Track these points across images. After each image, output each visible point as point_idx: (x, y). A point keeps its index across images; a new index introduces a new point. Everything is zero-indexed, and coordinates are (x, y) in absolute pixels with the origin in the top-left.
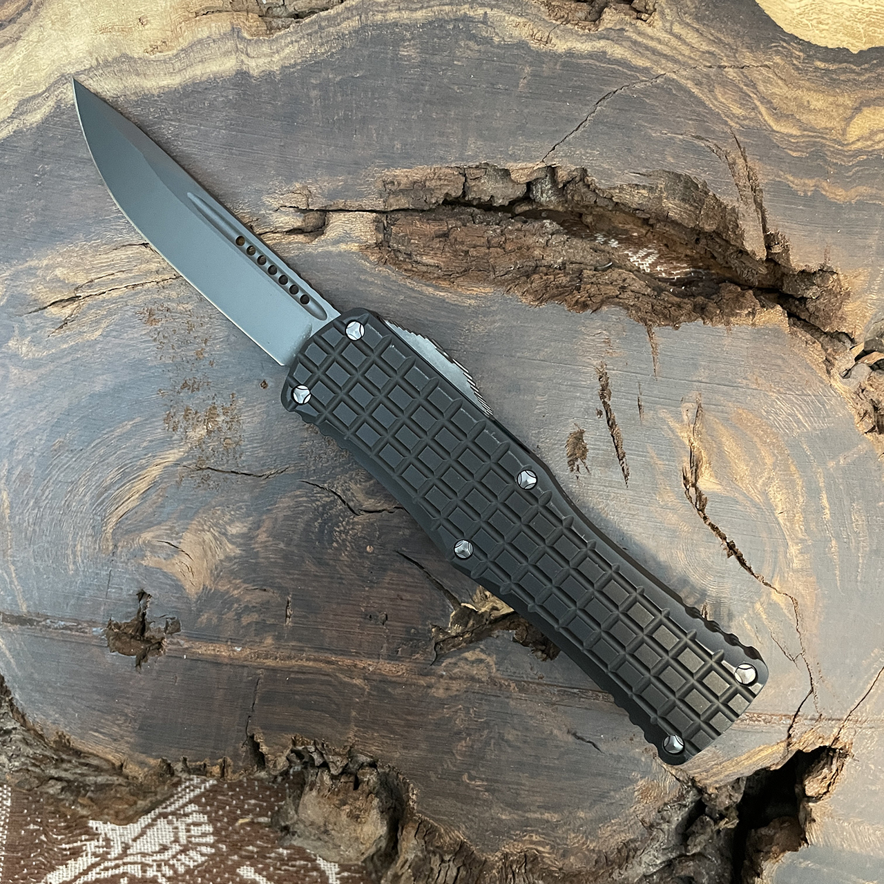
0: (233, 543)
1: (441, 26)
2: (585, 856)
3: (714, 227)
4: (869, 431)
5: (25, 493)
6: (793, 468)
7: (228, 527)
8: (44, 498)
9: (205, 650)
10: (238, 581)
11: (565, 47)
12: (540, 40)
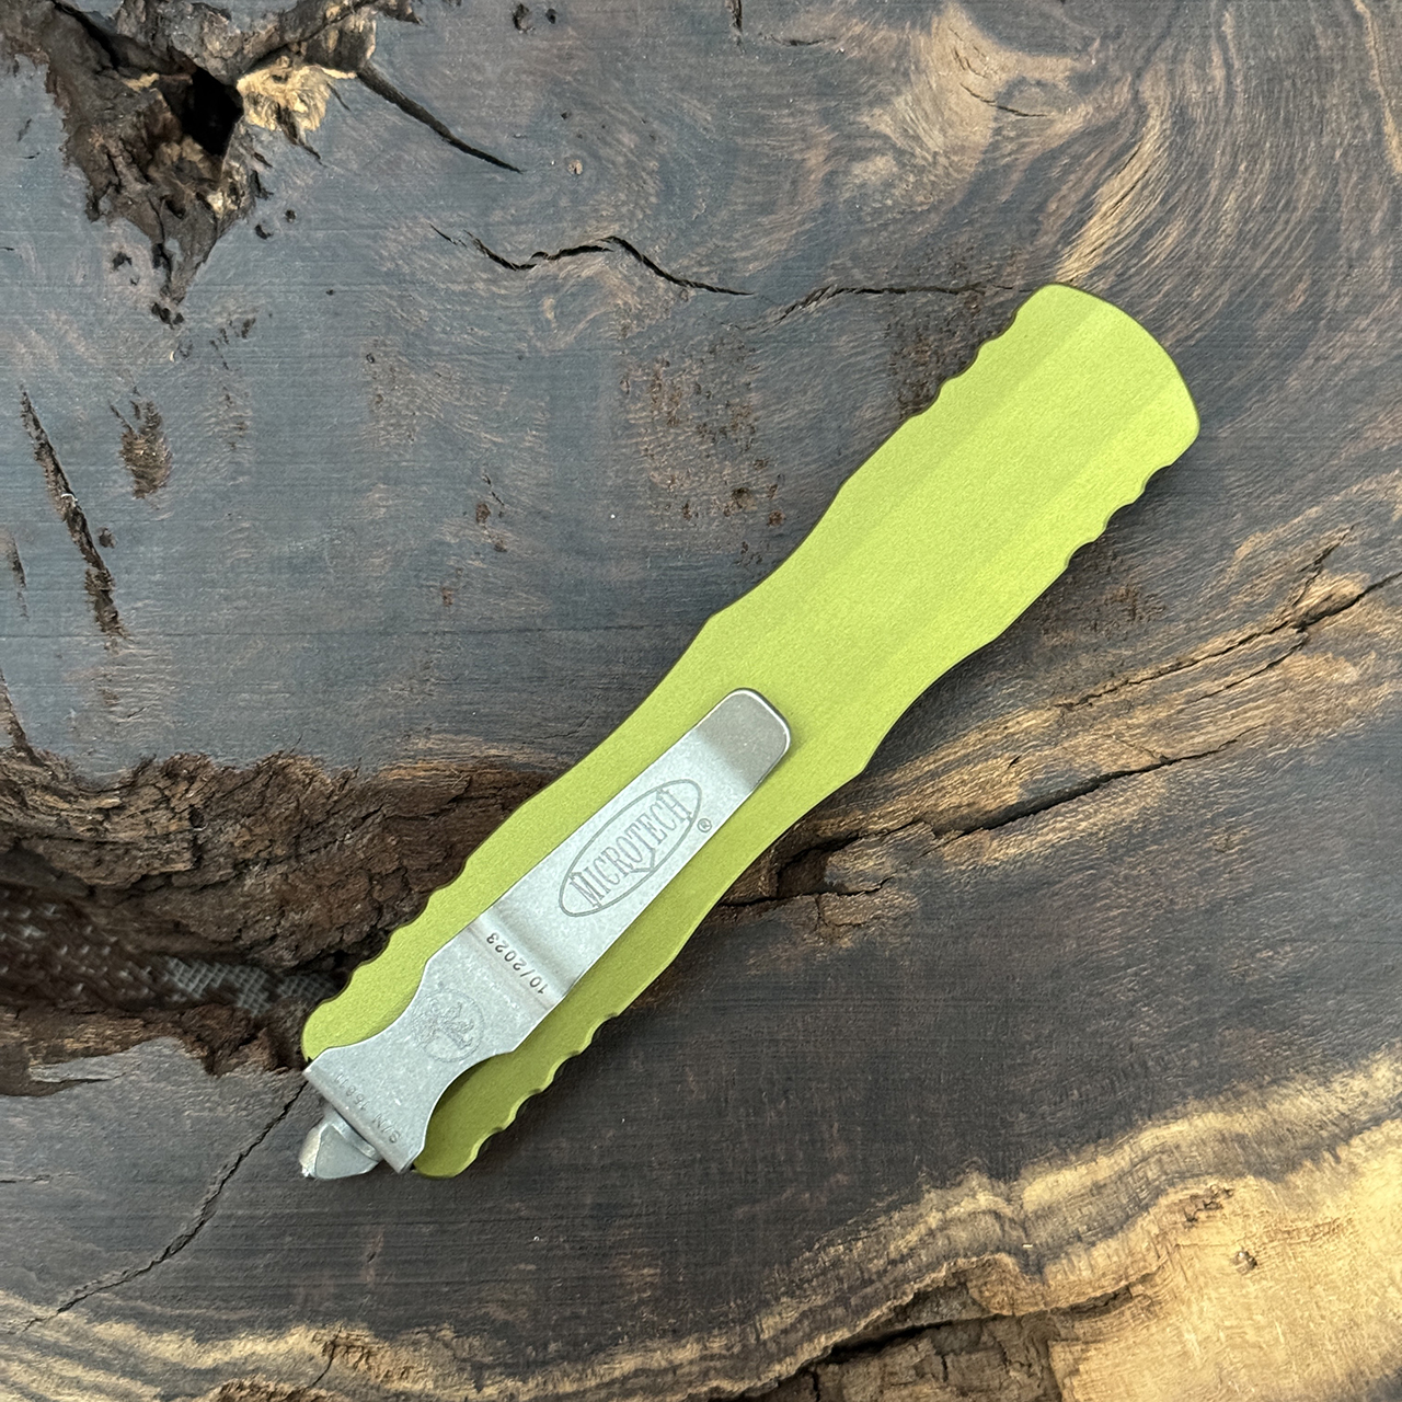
0: (878, 135)
1: (576, 1344)
5: (1355, 178)
7: (895, 169)
8: (1312, 172)
10: (855, 53)
11: (291, 1340)
12: (349, 1347)
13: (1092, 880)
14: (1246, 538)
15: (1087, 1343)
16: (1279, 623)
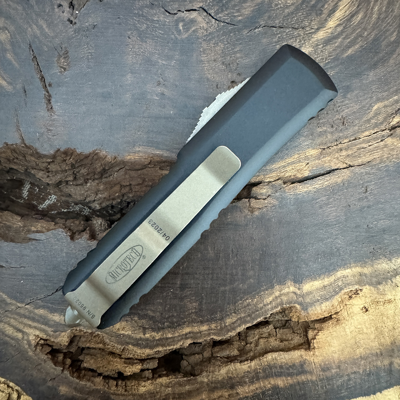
13: (328, 199)
14: (376, 104)
15: (319, 330)
16: (384, 129)
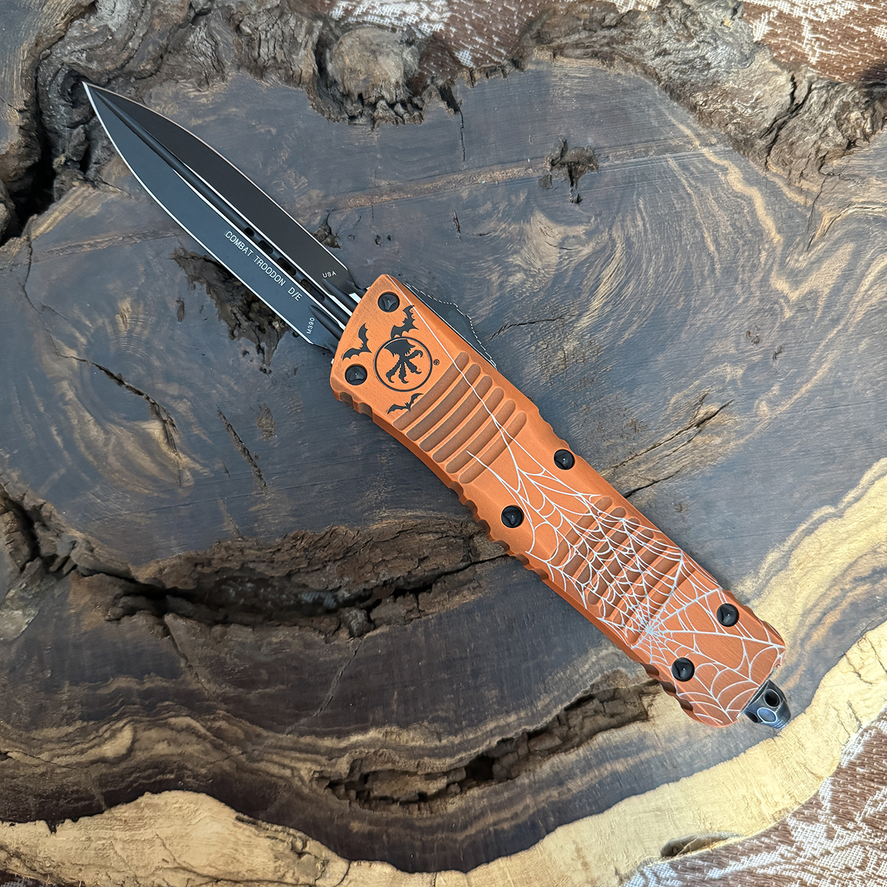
0: (516, 265)
1: (472, 720)
2: (160, 99)
3: (213, 630)
4: (42, 506)
5: (696, 255)
6: (91, 458)
7: (525, 277)
8: (680, 256)
9: (515, 171)
10: (504, 235)
11: (370, 733)
12: (392, 733)
14: (674, 396)
16: (690, 425)
